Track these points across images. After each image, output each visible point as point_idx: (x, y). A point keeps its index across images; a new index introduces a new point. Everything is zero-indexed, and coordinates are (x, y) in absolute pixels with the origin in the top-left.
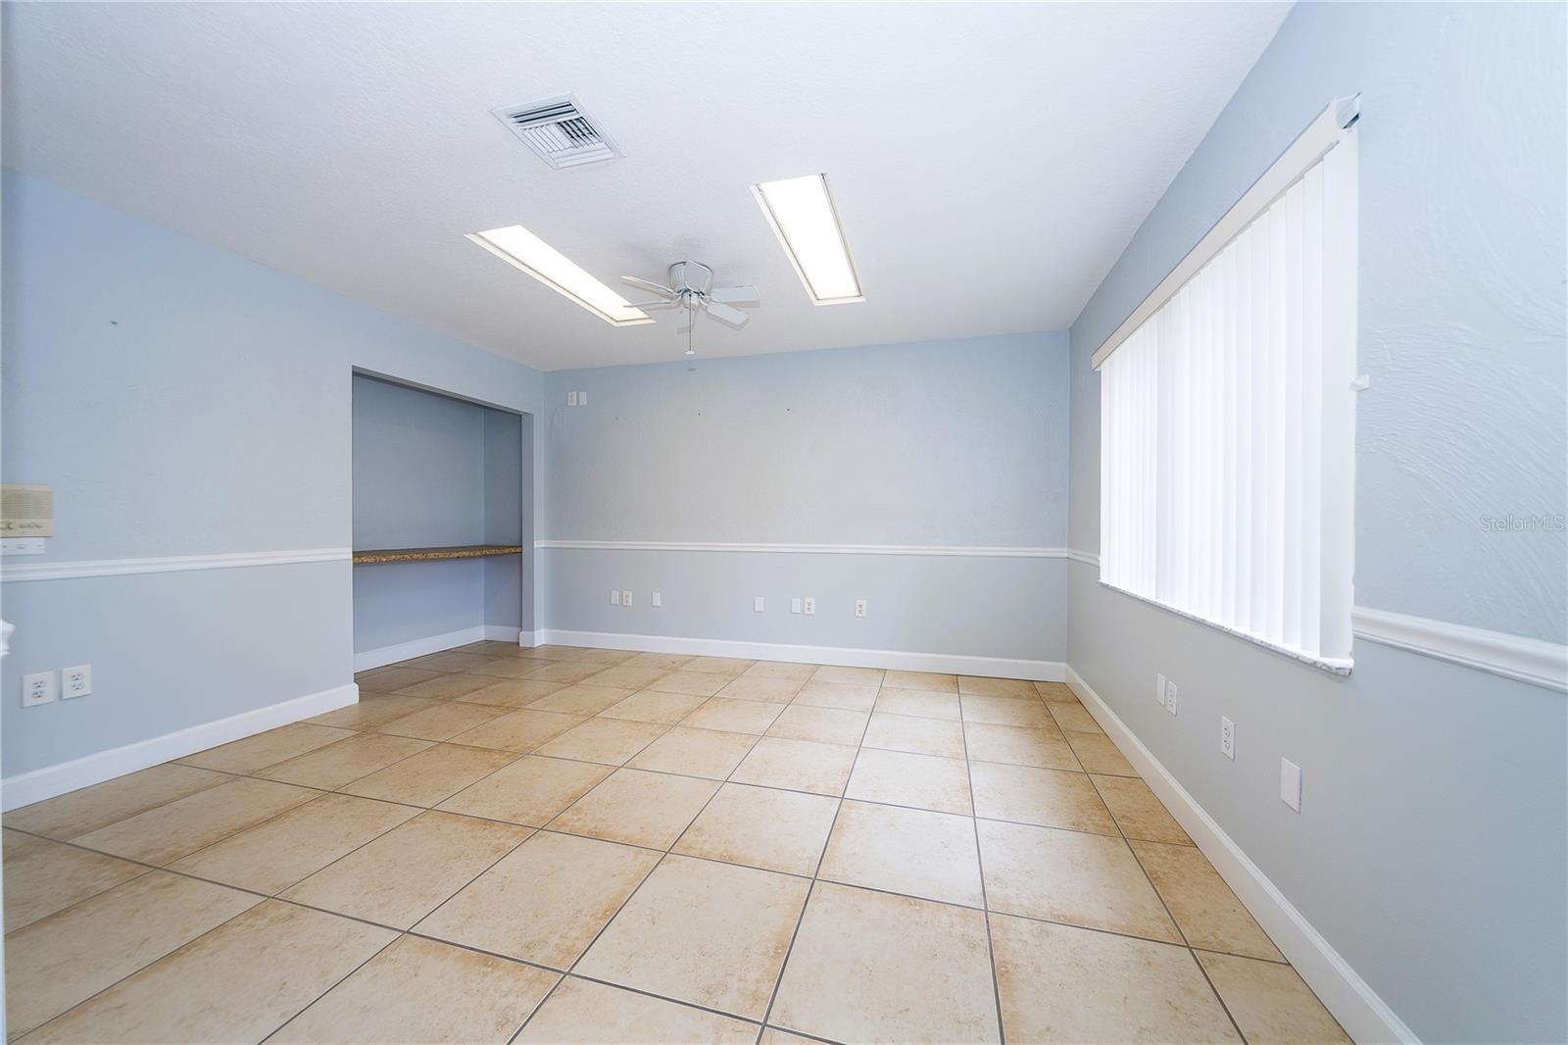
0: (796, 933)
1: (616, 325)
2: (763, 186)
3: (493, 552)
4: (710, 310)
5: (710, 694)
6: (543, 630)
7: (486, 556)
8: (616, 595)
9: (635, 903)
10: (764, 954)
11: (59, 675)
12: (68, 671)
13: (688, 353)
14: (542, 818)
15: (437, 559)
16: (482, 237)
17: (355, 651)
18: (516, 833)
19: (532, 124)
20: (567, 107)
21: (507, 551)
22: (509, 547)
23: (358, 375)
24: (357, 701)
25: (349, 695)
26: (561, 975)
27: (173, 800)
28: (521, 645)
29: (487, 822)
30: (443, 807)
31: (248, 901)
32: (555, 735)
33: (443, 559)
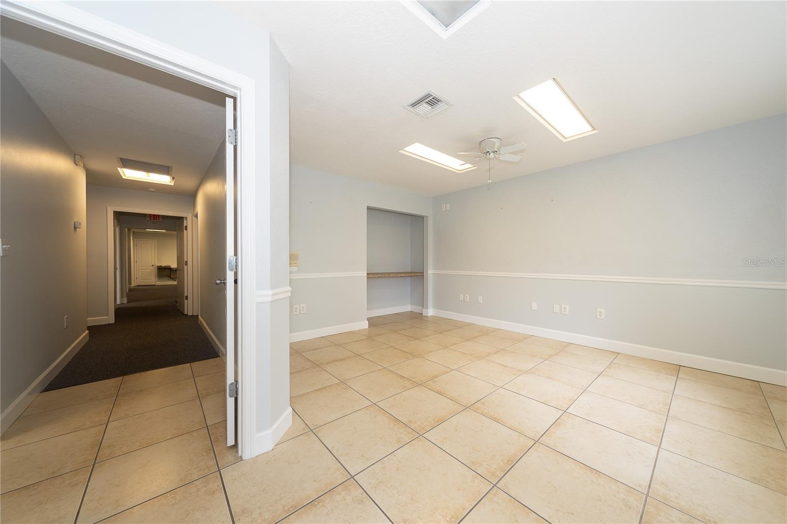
0: (520, 459)
1: (459, 172)
2: (521, 95)
3: (413, 275)
4: (501, 158)
5: (502, 348)
6: (432, 309)
7: (411, 276)
8: (462, 296)
9: (450, 422)
10: (502, 460)
11: (300, 306)
12: (302, 306)
13: (488, 181)
14: (421, 381)
15: (393, 277)
16: (405, 151)
17: (367, 310)
18: (411, 383)
19: (417, 106)
20: (429, 95)
21: (418, 274)
22: (418, 273)
23: (369, 208)
24: (368, 327)
25: (365, 325)
26: (419, 435)
27: (322, 348)
28: (423, 314)
29: (402, 377)
30: (389, 368)
31: (337, 381)
32: (431, 352)
33: (395, 277)
